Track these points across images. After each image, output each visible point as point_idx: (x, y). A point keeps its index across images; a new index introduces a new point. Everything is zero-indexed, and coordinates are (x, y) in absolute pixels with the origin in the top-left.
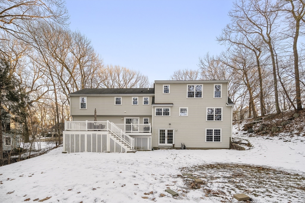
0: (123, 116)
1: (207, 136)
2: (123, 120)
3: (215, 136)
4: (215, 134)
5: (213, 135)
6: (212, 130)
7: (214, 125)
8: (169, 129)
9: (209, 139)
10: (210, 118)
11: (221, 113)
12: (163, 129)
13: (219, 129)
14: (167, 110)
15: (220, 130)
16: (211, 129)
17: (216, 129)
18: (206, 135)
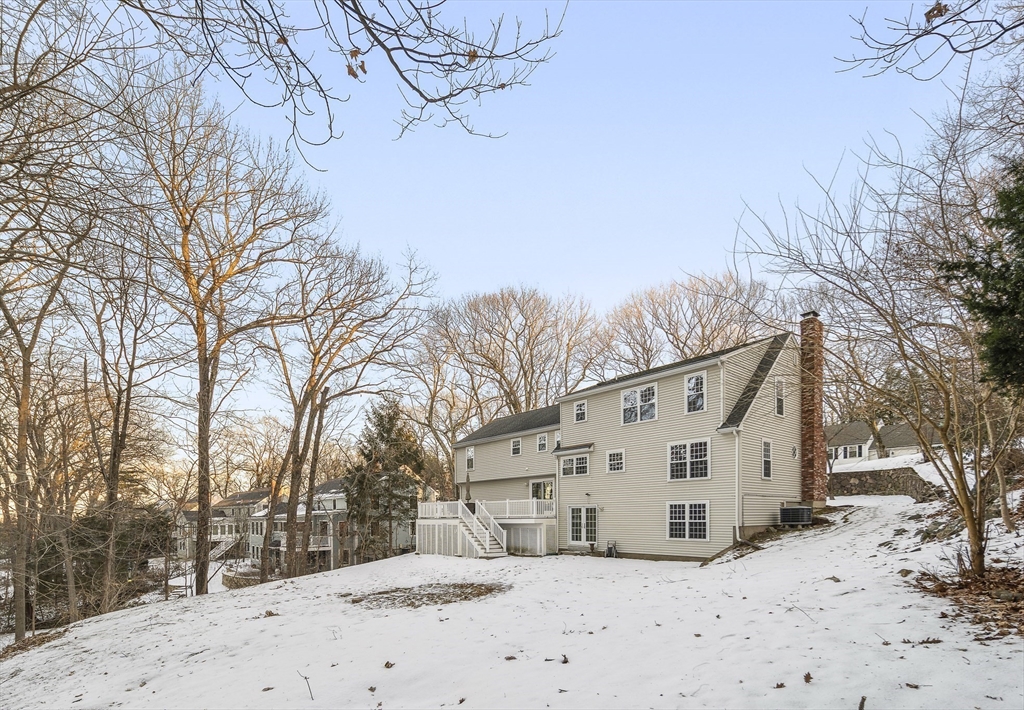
0: (527, 478)
1: (671, 524)
2: (528, 485)
3: (691, 524)
4: (691, 518)
5: (687, 520)
6: (684, 506)
7: (689, 492)
8: (590, 506)
9: (676, 531)
10: (678, 471)
11: (705, 455)
12: (578, 506)
13: (701, 502)
14: (582, 460)
15: (704, 506)
16: (681, 503)
17: (693, 502)
18: (668, 520)
